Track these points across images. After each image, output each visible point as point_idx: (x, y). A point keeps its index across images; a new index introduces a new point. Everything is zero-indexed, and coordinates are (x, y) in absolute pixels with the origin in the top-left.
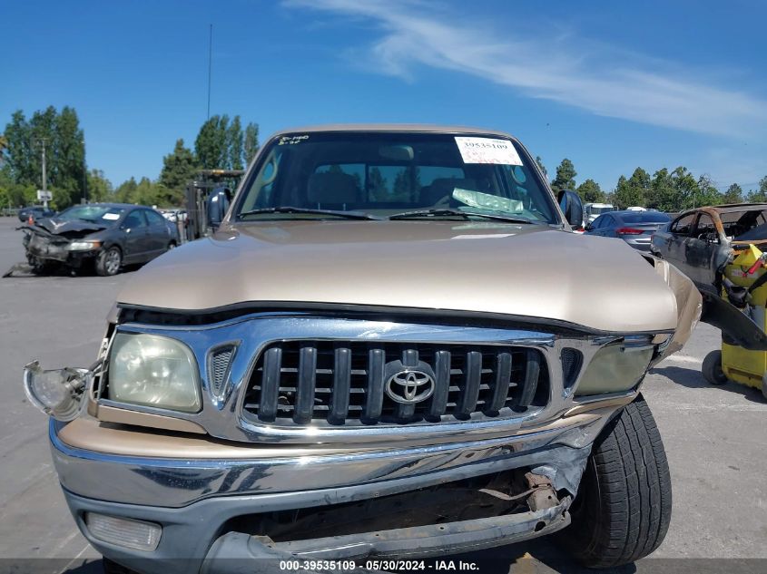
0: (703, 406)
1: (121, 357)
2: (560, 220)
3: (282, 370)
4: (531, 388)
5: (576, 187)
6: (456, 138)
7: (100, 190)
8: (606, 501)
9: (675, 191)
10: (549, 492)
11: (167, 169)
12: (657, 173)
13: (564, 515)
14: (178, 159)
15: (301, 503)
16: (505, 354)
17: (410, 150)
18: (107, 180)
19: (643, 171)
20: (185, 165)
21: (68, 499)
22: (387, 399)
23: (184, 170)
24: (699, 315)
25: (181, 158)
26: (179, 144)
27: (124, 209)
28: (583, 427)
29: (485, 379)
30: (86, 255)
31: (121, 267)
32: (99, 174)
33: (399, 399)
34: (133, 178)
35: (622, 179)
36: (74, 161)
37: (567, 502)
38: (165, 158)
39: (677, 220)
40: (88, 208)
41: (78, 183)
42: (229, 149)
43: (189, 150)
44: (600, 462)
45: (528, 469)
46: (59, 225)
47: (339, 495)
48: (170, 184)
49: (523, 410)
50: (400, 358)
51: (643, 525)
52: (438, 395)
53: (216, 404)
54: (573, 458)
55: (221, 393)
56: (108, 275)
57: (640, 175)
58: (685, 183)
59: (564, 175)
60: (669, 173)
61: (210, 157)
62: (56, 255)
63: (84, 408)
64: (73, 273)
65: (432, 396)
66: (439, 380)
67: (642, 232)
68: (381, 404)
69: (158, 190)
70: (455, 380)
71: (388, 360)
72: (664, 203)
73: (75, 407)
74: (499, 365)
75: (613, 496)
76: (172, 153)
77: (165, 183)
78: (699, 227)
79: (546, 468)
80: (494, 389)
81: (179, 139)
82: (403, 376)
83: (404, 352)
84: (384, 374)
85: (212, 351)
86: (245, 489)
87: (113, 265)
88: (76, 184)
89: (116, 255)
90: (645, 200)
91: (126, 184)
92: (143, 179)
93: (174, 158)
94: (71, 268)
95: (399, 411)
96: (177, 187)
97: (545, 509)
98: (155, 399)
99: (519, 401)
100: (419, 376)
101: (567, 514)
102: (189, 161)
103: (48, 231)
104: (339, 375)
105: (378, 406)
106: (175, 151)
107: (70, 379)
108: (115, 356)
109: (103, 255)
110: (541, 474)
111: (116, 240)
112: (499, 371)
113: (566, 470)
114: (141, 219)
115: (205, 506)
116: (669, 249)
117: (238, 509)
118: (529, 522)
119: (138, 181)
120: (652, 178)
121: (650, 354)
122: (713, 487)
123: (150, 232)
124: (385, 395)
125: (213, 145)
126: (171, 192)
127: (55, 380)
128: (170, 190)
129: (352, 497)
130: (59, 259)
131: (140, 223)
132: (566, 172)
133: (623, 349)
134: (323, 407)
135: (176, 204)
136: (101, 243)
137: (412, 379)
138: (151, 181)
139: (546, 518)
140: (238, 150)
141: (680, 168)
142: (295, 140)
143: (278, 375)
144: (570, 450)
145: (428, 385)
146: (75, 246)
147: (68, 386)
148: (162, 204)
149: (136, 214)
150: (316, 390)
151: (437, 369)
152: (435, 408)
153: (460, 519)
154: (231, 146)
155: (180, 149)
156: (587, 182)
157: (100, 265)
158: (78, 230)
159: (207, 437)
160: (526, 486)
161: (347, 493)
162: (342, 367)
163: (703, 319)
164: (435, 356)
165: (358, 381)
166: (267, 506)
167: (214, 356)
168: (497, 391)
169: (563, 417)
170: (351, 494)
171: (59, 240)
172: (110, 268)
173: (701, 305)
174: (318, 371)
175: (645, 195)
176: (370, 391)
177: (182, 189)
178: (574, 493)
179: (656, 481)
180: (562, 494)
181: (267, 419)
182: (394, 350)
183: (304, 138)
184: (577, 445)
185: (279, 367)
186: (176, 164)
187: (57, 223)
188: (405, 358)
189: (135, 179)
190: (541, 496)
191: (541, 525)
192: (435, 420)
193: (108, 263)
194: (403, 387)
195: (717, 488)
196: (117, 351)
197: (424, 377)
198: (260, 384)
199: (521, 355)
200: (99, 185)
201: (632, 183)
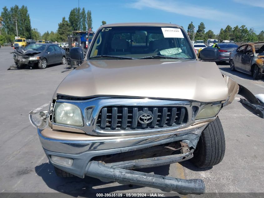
0: (241, 115)
1: (58, 110)
2: (195, 58)
3: (107, 114)
4: (182, 118)
5: (205, 33)
6: (162, 28)
7: (37, 36)
8: (205, 149)
9: (241, 34)
10: (187, 148)
11: (60, 28)
12: (234, 28)
13: (191, 154)
14: (63, 24)
15: (113, 152)
16: (174, 108)
17: (146, 32)
18: (39, 32)
19: (230, 26)
20: (66, 26)
21: (45, 152)
22: (138, 122)
23: (66, 28)
24: (238, 92)
25: (65, 24)
26: (64, 19)
27: (47, 45)
28: (198, 128)
29: (168, 115)
30: (35, 62)
31: (47, 65)
32: (36, 30)
33: (142, 122)
34: (48, 31)
35: (222, 29)
36: (27, 25)
37: (193, 151)
38: (59, 24)
39: (239, 48)
40: (34, 45)
41: (29, 33)
42: (81, 20)
43: (67, 21)
44: (204, 137)
45: (181, 141)
46: (25, 51)
47: (124, 150)
48: (61, 33)
49: (180, 124)
50: (143, 110)
51: (216, 156)
52: (154, 121)
53: (88, 124)
54: (195, 137)
55: (89, 121)
56: (42, 68)
57: (228, 28)
58: (244, 31)
59: (201, 28)
60: (239, 28)
61: (75, 23)
62: (25, 62)
63: (48, 125)
64: (31, 68)
65: (152, 121)
66: (154, 117)
67: (227, 51)
68: (137, 124)
69: (57, 35)
70: (159, 116)
71: (139, 111)
72: (236, 38)
73: (45, 124)
74: (173, 112)
75: (207, 148)
76: (61, 22)
77: (59, 33)
78: (247, 50)
79: (187, 141)
80: (171, 119)
81: (64, 17)
82: (144, 116)
83: (144, 109)
84: (138, 115)
85: (86, 109)
86: (95, 149)
87: (44, 65)
88: (28, 34)
89: (45, 61)
90: (230, 38)
91: (45, 33)
92: (51, 32)
93: (62, 24)
94: (30, 67)
95: (142, 126)
96: (63, 35)
97: (186, 153)
98: (69, 123)
99: (179, 121)
100: (148, 116)
101: (192, 154)
102: (67, 25)
103: (22, 54)
104: (124, 116)
105: (135, 124)
106: (62, 22)
107: (42, 116)
108: (56, 110)
109: (41, 62)
110: (185, 142)
111: (45, 56)
112: (173, 114)
113: (193, 141)
114: (53, 48)
115: (86, 154)
116: (236, 58)
117: (95, 154)
118: (180, 157)
119: (50, 33)
120: (233, 29)
121: (221, 106)
122: (241, 142)
123: (56, 53)
124: (138, 121)
125: (76, 19)
126: (62, 36)
127: (38, 116)
128: (61, 36)
129: (128, 150)
130: (26, 63)
131: (52, 50)
132: (201, 27)
133: (212, 105)
134: (119, 125)
135: (64, 41)
136: (40, 58)
137: (146, 117)
138: (54, 32)
139: (186, 156)
140: (84, 21)
141: (243, 25)
142: (107, 30)
143: (106, 116)
144: (194, 135)
145: (151, 118)
146: (31, 59)
147: (42, 118)
148: (59, 41)
149: (51, 47)
150: (118, 120)
151: (154, 114)
152: (153, 125)
153: (160, 156)
154: (82, 19)
155: (64, 21)
156: (209, 31)
157: (40, 65)
158: (32, 53)
159: (85, 134)
160: (180, 146)
161: (127, 149)
162: (125, 113)
163: (239, 93)
164: (153, 110)
165: (130, 117)
166: (103, 153)
167: (87, 110)
168: (172, 119)
169: (192, 125)
170: (128, 149)
171: (25, 57)
172: (43, 66)
173: (238, 89)
174: (118, 114)
175: (230, 35)
176: (133, 120)
177: (65, 35)
178: (195, 148)
179: (221, 143)
180: (191, 148)
181: (103, 128)
182: (141, 108)
183: (110, 29)
184: (196, 133)
185: (106, 113)
186: (63, 26)
187: (24, 50)
188: (144, 111)
189: (49, 32)
190: (185, 149)
191: (184, 158)
192: (152, 128)
193: (42, 64)
194: (143, 119)
195: (242, 143)
196: (57, 109)
197: (150, 116)
198: (101, 119)
199: (179, 109)
200: (36, 34)
201: (225, 31)
